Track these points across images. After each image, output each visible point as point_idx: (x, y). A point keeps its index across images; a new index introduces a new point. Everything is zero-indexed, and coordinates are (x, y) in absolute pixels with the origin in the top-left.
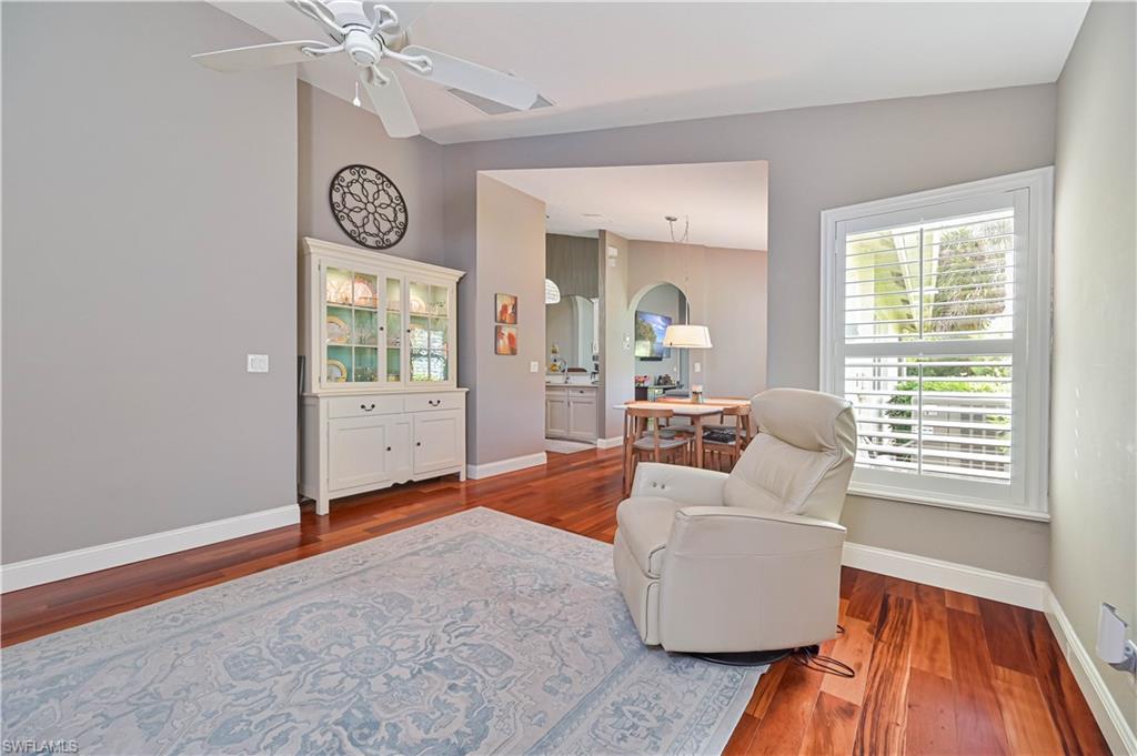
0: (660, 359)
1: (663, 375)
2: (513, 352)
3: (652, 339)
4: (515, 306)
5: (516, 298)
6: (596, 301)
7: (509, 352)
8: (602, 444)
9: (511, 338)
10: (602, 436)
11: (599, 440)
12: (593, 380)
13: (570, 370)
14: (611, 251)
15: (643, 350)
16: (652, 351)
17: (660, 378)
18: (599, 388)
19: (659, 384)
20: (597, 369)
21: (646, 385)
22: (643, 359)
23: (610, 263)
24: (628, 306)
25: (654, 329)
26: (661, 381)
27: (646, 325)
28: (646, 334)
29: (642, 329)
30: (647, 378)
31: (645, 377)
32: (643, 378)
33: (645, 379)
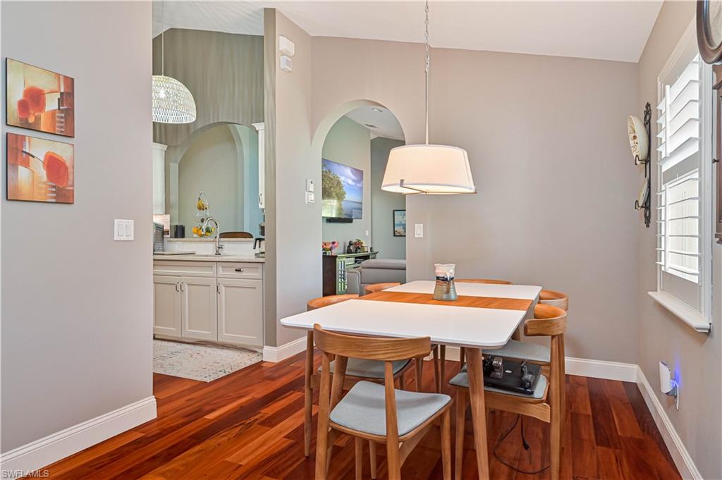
0: (349, 220)
1: (354, 241)
2: (63, 197)
3: (340, 197)
4: (67, 98)
5: (70, 82)
6: (259, 127)
7: (50, 197)
8: (272, 355)
9: (55, 166)
10: (272, 341)
11: (266, 348)
12: (258, 250)
13: (224, 235)
14: (284, 44)
15: (331, 208)
16: (340, 210)
17: (351, 244)
18: (267, 263)
19: (349, 251)
20: (263, 233)
21: (334, 252)
22: (330, 220)
23: (282, 62)
24: (311, 140)
25: (342, 183)
26: (351, 248)
27: (332, 177)
28: (332, 189)
29: (328, 182)
30: (336, 244)
31: (333, 243)
32: (331, 245)
33: (333, 246)
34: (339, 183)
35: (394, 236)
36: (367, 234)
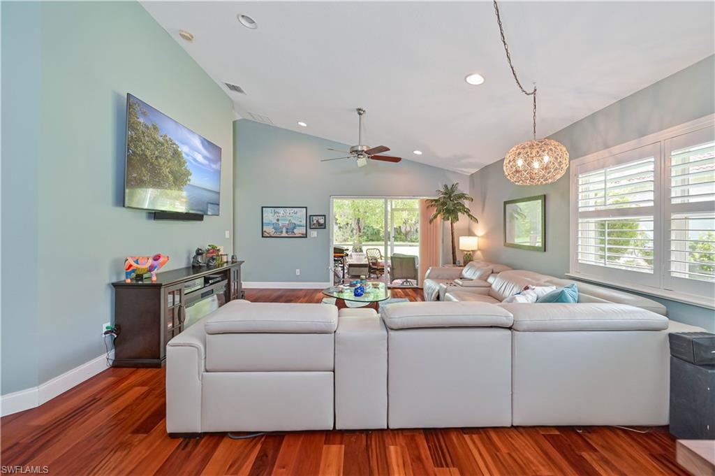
0: (199, 217)
25: (184, 155)
26: (199, 259)
27: (161, 139)
28: (162, 161)
29: (152, 147)
30: (161, 260)
31: (157, 258)
32: (150, 262)
33: (156, 263)
34: (176, 154)
35: (263, 237)
36: (227, 236)
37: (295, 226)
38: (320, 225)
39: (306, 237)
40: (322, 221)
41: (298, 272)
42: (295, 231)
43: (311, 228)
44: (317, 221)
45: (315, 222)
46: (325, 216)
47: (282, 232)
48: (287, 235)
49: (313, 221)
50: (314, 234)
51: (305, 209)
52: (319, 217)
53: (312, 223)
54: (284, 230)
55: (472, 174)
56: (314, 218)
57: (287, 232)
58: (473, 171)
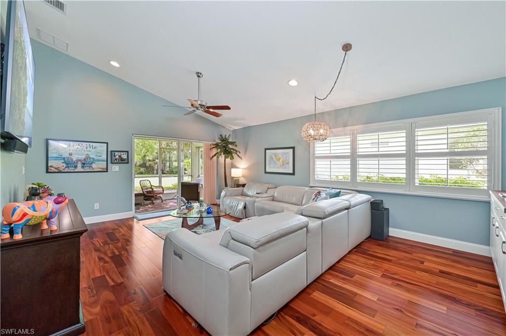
35: (48, 172)
37: (94, 161)
38: (122, 160)
39: (107, 171)
40: (124, 156)
41: (97, 206)
42: (94, 166)
43: (112, 163)
44: (120, 156)
45: (117, 157)
46: (127, 152)
47: (76, 167)
48: (83, 170)
49: (115, 156)
50: (116, 168)
51: (106, 144)
52: (122, 153)
53: (114, 158)
54: (79, 165)
55: (235, 130)
56: (116, 153)
57: (83, 167)
58: (236, 128)
